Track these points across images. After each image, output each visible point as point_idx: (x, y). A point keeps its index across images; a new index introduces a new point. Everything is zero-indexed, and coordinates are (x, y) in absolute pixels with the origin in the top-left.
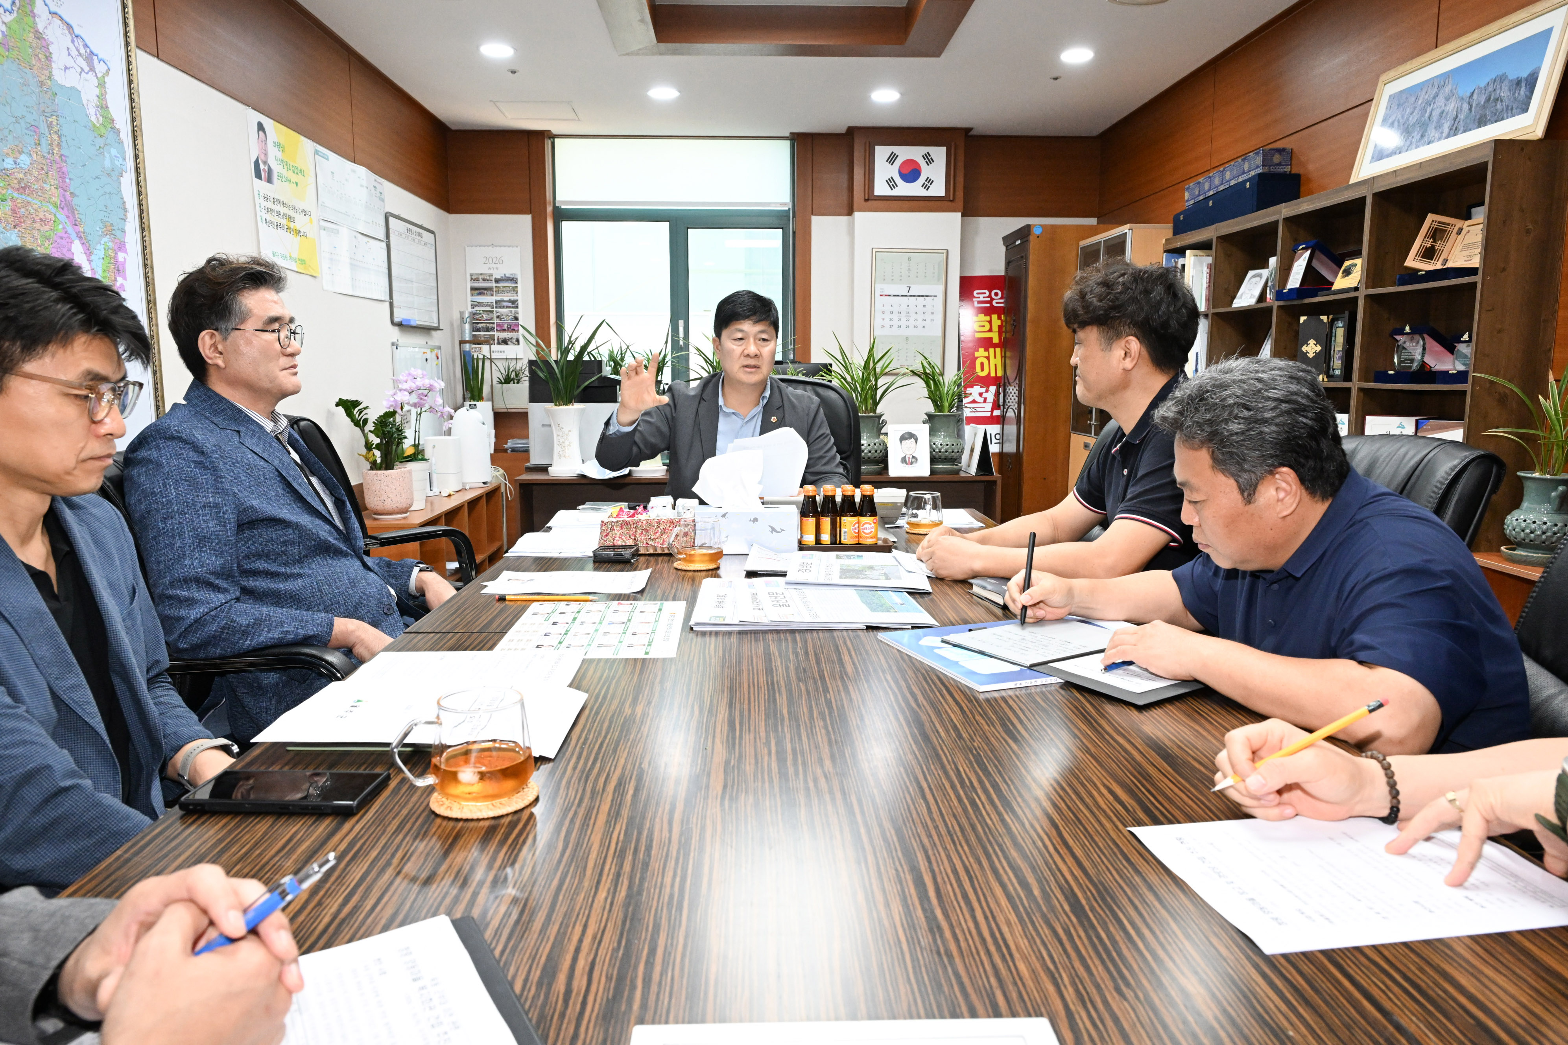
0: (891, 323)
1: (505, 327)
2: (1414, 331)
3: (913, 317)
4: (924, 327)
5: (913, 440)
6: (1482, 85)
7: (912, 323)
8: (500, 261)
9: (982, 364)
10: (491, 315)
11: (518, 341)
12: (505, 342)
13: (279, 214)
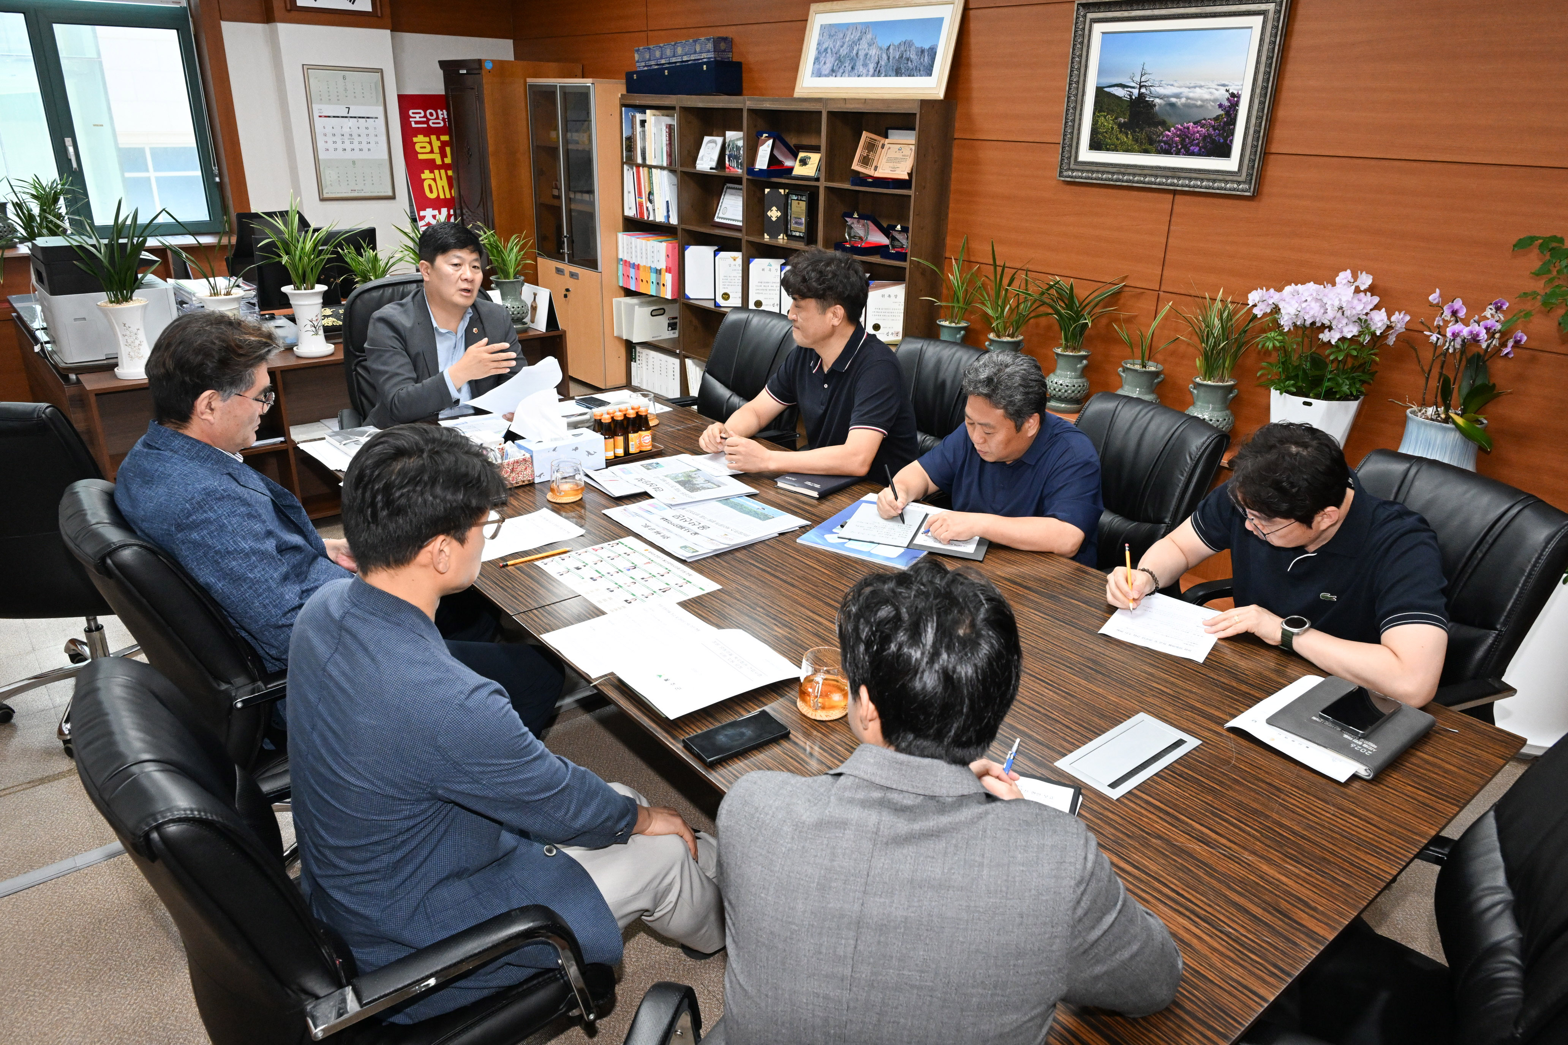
0: (335, 146)
2: (862, 217)
3: (357, 140)
4: (369, 150)
6: (896, 43)
7: (356, 146)
9: (430, 186)
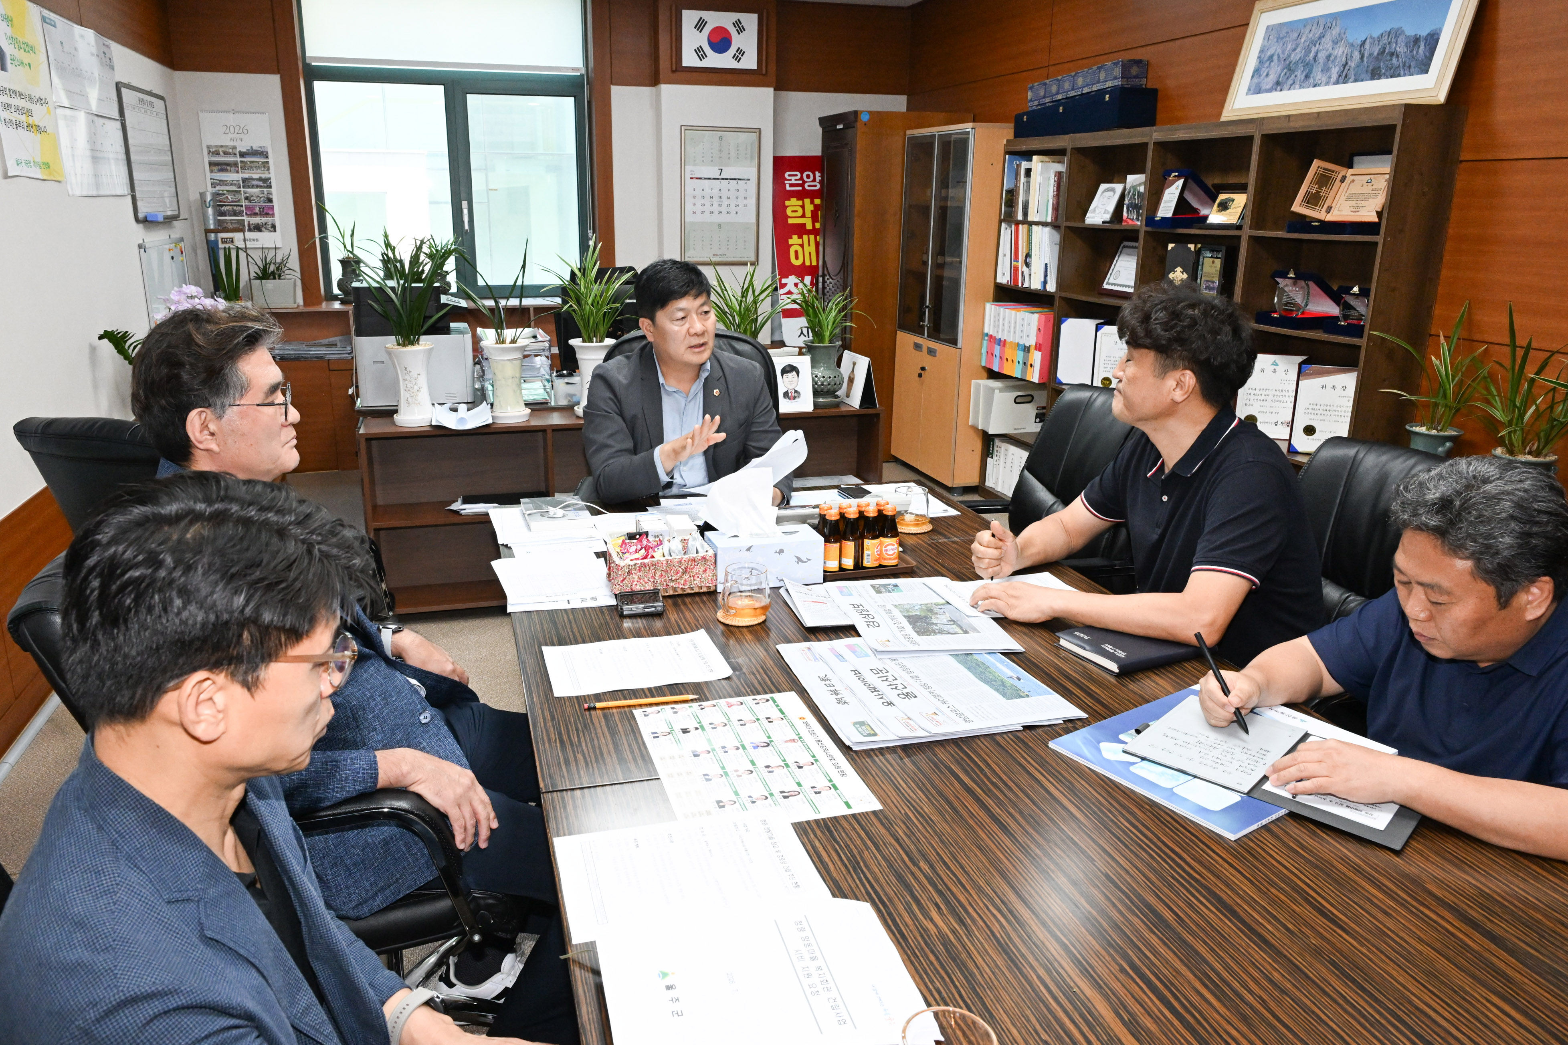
0: (703, 209)
1: (257, 210)
2: (1299, 277)
3: (725, 202)
4: (737, 213)
5: (794, 373)
6: (1376, 35)
7: (724, 209)
8: (244, 131)
9: (796, 252)
10: (237, 197)
11: (274, 227)
12: (258, 228)
13: (18, 109)
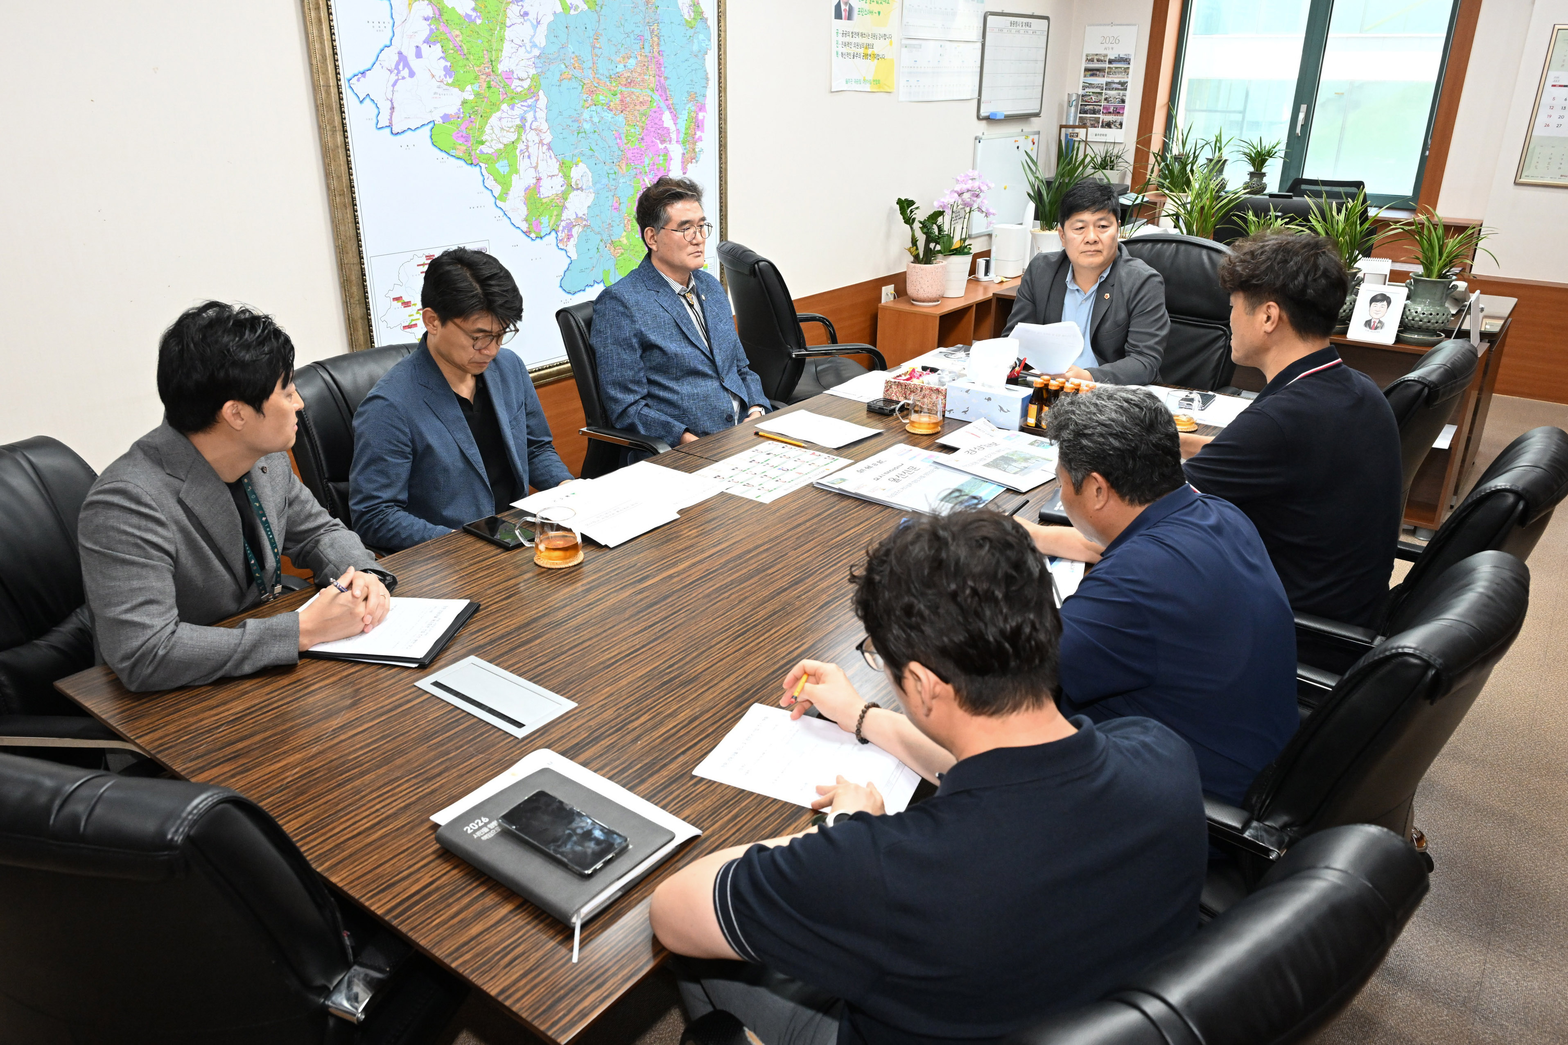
0: (1560, 121)
1: (1111, 110)
5: (1385, 303)
8: (1117, 40)
10: (1099, 97)
11: (1121, 124)
12: (1108, 125)
13: (857, 45)
